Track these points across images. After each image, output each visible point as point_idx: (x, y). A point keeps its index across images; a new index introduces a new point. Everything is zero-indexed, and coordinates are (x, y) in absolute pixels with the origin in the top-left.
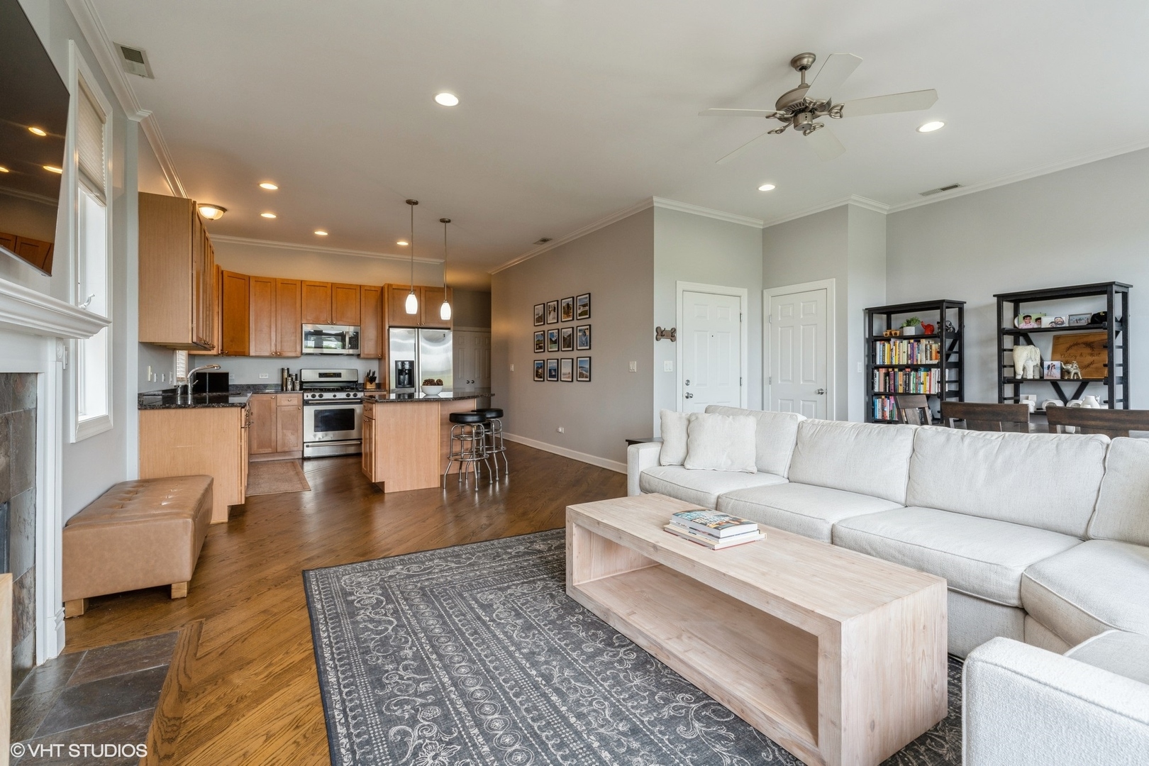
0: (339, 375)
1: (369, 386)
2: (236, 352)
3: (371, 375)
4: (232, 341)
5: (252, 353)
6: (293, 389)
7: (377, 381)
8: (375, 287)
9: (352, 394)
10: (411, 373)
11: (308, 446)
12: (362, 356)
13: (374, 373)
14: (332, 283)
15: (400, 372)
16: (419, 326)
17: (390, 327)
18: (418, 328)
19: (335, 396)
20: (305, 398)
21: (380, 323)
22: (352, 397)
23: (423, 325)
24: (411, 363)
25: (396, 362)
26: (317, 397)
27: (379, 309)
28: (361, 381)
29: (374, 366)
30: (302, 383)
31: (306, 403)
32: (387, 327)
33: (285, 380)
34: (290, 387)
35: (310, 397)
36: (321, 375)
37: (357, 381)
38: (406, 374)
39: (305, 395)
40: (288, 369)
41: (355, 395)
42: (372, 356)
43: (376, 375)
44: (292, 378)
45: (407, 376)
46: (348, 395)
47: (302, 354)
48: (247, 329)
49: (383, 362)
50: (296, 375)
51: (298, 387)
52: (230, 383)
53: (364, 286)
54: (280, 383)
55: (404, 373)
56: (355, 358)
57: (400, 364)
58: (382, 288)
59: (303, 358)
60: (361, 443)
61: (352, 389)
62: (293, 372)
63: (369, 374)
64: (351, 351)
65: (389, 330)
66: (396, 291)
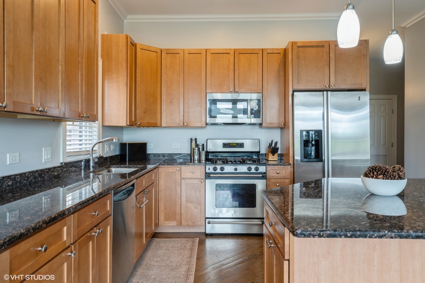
0: (241, 145)
1: (271, 157)
2: (148, 123)
3: (273, 145)
4: (145, 113)
5: (164, 125)
6: (200, 161)
7: (279, 152)
8: (277, 49)
9: (253, 167)
10: (318, 144)
11: (209, 223)
12: (264, 125)
13: (276, 143)
14: (235, 49)
15: (306, 143)
16: (328, 88)
17: (294, 91)
18: (327, 91)
19: (236, 169)
20: (207, 171)
21: (282, 89)
22: (253, 171)
23: (333, 87)
24: (319, 133)
25: (301, 132)
26: (219, 171)
27: (282, 74)
28: (263, 151)
29: (276, 136)
30: (207, 153)
31: (208, 176)
32: (291, 93)
33: (193, 150)
34: (196, 157)
35: (212, 171)
36: (225, 145)
37: (259, 152)
38: (313, 145)
39: (207, 167)
40: (196, 139)
41: (257, 169)
42: (274, 125)
43: (279, 146)
44: (199, 149)
45: (313, 148)
46: (249, 169)
47: (207, 124)
48: (159, 101)
49: (285, 131)
50: (203, 145)
51: (203, 158)
52: (148, 153)
53: (267, 49)
54: (189, 152)
55: (310, 145)
56: (257, 127)
57: (304, 133)
58: (285, 51)
59: (208, 127)
60: (263, 223)
61: (254, 161)
62: (200, 142)
63: (271, 145)
64: (254, 120)
65: (293, 95)
66: (301, 49)
